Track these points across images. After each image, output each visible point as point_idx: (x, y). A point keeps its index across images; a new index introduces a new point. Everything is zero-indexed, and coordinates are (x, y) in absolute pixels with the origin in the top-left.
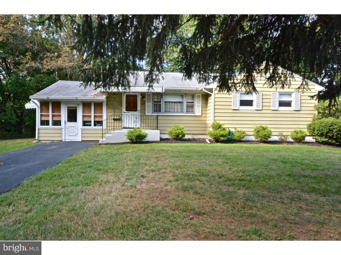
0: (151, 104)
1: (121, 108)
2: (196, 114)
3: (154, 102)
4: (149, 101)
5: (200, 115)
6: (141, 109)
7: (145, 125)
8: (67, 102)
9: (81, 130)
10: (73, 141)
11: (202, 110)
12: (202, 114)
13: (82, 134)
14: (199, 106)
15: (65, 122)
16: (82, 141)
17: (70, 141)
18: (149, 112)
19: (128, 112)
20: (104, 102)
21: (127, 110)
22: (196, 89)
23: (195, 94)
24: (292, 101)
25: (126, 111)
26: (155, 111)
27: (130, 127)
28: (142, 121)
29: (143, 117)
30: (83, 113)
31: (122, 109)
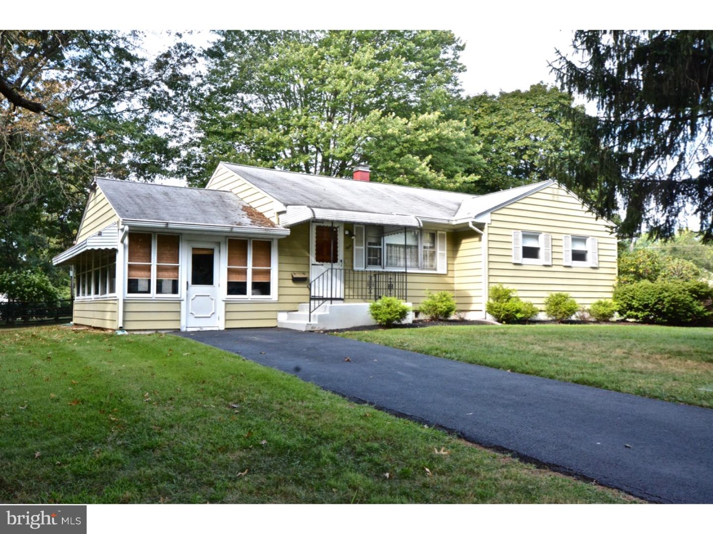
0: (364, 248)
1: (307, 253)
2: (439, 272)
3: (370, 244)
4: (359, 242)
5: (445, 272)
6: (345, 258)
7: (351, 293)
8: (193, 235)
9: (224, 303)
10: (204, 329)
11: (448, 264)
12: (448, 270)
13: (226, 312)
14: (443, 255)
15: (187, 283)
16: (226, 329)
17: (198, 329)
18: (359, 265)
19: (321, 263)
20: (272, 239)
21: (318, 259)
22: (447, 222)
23: (436, 231)
24: (586, 252)
25: (317, 261)
26: (370, 263)
27: (325, 296)
28: (347, 283)
29: (349, 275)
30: (229, 265)
31: (309, 257)
